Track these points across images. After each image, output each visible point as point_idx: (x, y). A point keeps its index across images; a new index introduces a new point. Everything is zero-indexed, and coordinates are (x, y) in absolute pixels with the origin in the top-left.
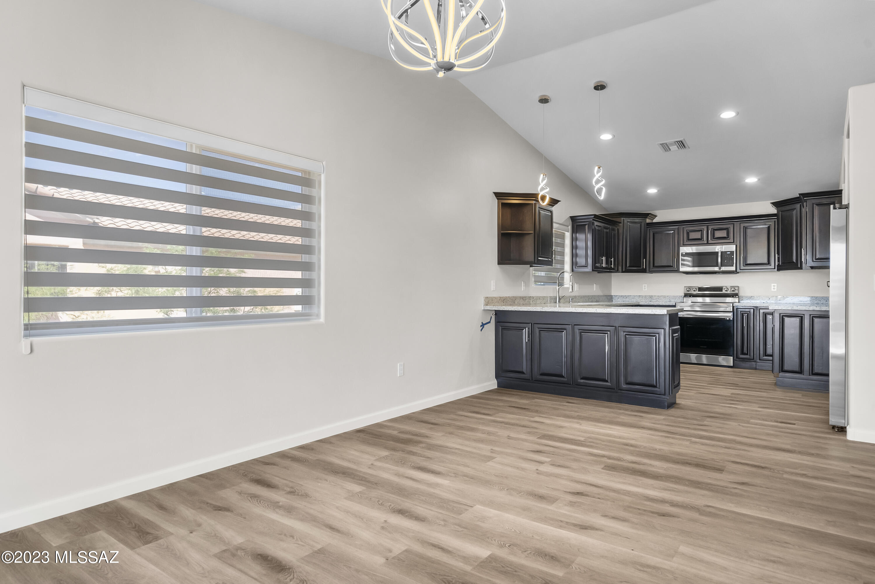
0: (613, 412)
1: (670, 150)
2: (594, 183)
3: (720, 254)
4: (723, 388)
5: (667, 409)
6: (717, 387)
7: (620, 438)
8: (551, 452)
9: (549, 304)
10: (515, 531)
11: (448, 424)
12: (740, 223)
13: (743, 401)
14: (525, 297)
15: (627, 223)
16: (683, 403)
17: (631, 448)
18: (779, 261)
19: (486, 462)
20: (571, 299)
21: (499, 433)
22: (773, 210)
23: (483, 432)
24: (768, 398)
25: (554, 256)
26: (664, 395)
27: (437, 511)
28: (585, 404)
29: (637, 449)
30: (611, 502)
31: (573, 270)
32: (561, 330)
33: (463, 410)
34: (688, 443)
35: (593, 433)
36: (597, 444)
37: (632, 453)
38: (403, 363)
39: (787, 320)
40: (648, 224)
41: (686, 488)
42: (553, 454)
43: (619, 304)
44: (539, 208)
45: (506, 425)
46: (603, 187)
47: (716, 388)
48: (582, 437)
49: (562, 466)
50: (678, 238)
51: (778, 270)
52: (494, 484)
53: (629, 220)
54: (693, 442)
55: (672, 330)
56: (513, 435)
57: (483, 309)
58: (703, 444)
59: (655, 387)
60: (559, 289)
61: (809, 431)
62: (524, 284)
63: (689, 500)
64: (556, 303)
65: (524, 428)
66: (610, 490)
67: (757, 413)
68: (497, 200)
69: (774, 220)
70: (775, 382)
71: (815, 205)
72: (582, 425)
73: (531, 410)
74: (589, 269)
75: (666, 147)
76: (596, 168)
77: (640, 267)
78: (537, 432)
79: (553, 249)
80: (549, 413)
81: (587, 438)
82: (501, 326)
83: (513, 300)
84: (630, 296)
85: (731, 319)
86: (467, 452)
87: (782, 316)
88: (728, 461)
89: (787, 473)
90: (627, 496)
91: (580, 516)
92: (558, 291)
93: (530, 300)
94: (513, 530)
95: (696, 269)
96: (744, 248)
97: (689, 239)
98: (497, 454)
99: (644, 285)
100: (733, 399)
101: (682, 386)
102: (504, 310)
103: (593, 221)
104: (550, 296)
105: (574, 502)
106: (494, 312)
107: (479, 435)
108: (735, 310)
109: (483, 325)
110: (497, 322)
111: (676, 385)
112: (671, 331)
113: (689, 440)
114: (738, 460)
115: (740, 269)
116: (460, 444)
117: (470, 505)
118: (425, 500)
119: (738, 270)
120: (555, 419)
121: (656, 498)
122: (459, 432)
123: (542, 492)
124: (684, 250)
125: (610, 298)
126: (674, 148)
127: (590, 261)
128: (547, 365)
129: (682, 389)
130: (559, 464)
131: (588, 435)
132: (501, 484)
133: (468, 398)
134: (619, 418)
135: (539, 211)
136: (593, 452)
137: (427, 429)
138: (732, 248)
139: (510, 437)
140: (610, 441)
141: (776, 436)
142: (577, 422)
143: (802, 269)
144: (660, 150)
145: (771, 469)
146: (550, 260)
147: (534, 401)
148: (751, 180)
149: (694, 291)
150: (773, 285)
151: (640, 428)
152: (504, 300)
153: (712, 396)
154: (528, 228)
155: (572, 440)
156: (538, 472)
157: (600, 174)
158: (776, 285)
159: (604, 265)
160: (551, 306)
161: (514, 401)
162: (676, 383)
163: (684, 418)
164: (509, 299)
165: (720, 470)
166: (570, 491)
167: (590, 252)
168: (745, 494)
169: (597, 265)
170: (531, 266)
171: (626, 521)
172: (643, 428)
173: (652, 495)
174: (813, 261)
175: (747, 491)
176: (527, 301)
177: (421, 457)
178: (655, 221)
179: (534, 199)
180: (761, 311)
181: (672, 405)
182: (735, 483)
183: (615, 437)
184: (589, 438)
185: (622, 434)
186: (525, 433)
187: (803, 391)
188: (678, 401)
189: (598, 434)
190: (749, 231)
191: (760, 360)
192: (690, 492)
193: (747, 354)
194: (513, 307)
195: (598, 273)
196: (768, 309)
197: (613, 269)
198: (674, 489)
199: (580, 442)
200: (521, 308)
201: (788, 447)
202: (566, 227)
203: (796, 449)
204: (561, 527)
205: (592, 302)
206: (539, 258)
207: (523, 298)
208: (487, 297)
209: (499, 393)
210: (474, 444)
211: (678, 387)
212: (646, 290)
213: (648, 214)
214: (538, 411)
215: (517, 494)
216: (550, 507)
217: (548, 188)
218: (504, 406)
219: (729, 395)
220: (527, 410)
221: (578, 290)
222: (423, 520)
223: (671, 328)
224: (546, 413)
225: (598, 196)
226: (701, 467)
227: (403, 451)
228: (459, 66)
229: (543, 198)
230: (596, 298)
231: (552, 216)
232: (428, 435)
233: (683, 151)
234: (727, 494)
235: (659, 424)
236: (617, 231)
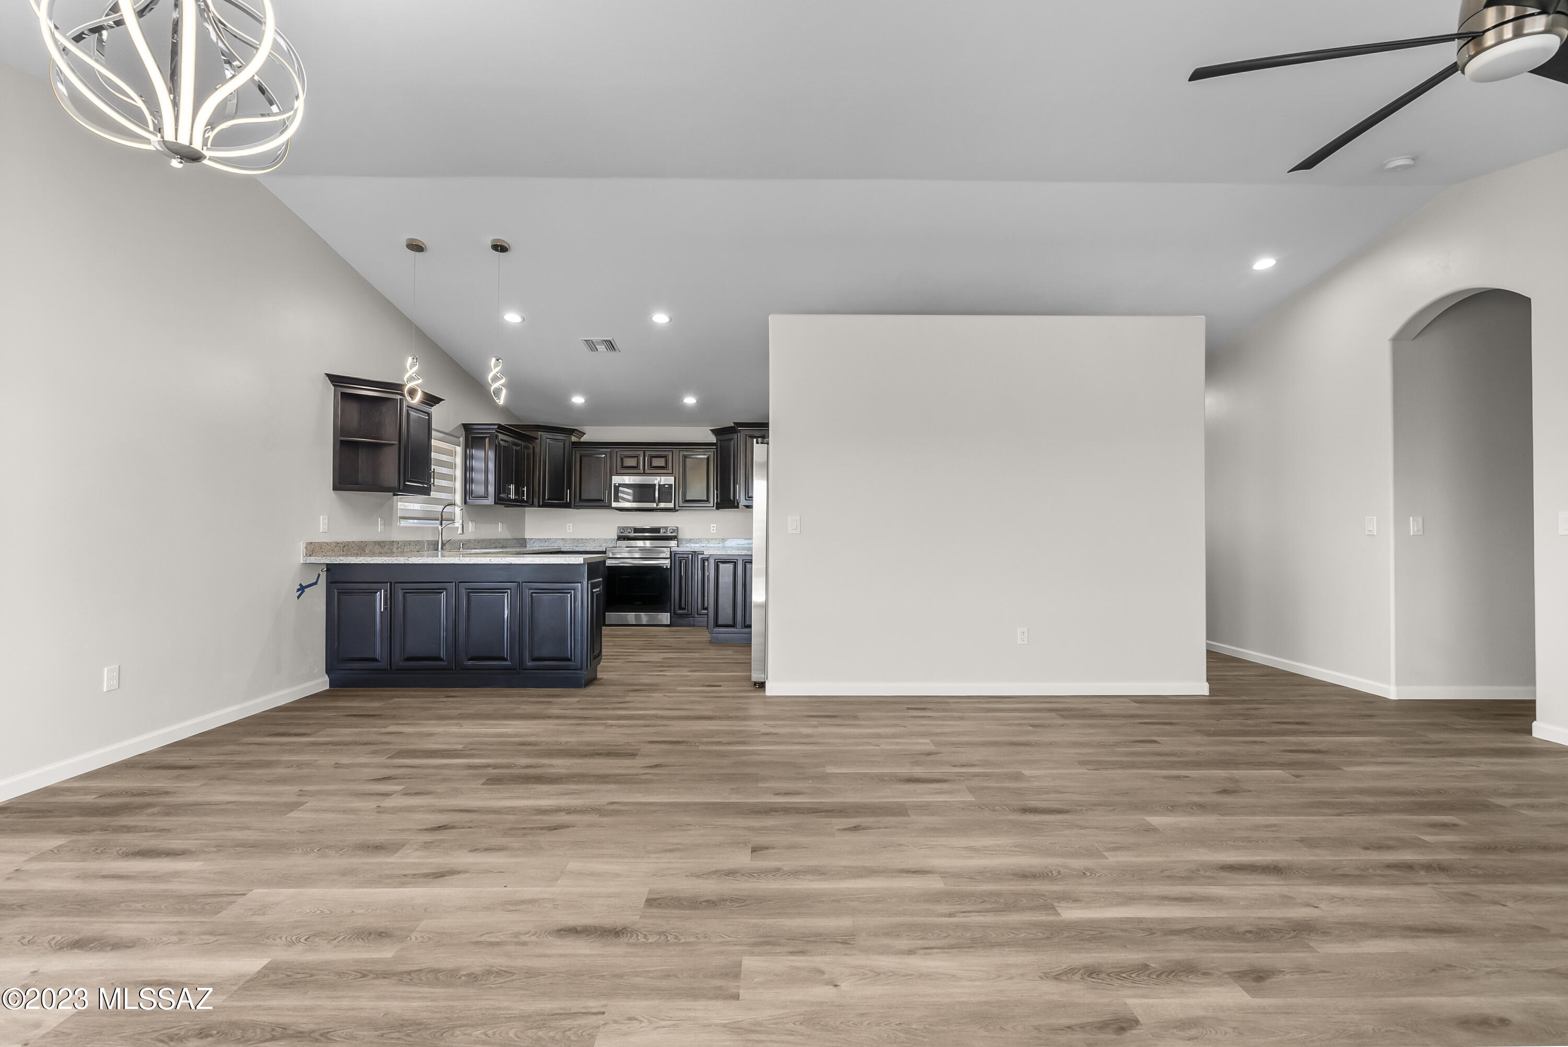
0: (511, 702)
1: (597, 350)
2: (490, 381)
3: (657, 487)
4: (655, 652)
5: (585, 687)
6: (647, 652)
7: (515, 736)
8: (406, 775)
9: (426, 552)
10: (322, 912)
11: (218, 764)
12: (680, 451)
13: (674, 666)
14: (384, 542)
15: (546, 441)
16: (605, 677)
17: (529, 748)
18: (717, 498)
19: (287, 814)
20: (461, 544)
21: (320, 762)
22: (713, 439)
23: (289, 765)
24: (700, 659)
25: (432, 479)
26: (581, 669)
27: (166, 920)
28: (473, 696)
29: (538, 748)
30: (487, 828)
31: (465, 503)
32: (438, 591)
33: (255, 734)
34: (601, 728)
35: (477, 735)
36: (481, 750)
37: (528, 755)
38: (117, 666)
39: (721, 565)
40: (574, 443)
41: (589, 787)
42: (409, 778)
43: (532, 550)
44: (408, 406)
45: (334, 747)
46: (503, 388)
47: (646, 654)
48: (460, 744)
49: (422, 793)
50: (611, 464)
51: (718, 508)
52: (294, 847)
53: (548, 436)
54: (610, 726)
55: (591, 583)
56: (345, 760)
57: (302, 562)
58: (620, 726)
59: (570, 660)
60: (442, 529)
61: (733, 691)
62: (383, 522)
63: (591, 800)
64: (437, 550)
65: (366, 746)
66: (488, 811)
67: (686, 678)
68: (333, 387)
69: (713, 450)
70: (710, 639)
71: (747, 437)
72: (464, 727)
73: (384, 717)
74: (490, 501)
75: (591, 345)
76: (494, 360)
77: (563, 500)
78: (388, 749)
79: (431, 470)
80: (413, 716)
81: (468, 744)
82: (337, 589)
83: (361, 547)
84: (551, 539)
85: (669, 567)
86: (250, 803)
87: (717, 562)
88: (645, 742)
89: (703, 743)
90: (511, 814)
91: (437, 860)
92: (440, 532)
93: (393, 545)
94: (319, 912)
95: (635, 505)
96: (683, 482)
97: (623, 467)
98: (311, 796)
99: (568, 524)
100: (664, 665)
101: (604, 656)
102: (341, 562)
103: (496, 433)
104: (427, 541)
105: (431, 842)
106: (325, 566)
107: (281, 771)
108: (673, 556)
109: (302, 589)
110: (330, 583)
111: (595, 654)
112: (589, 585)
113: (604, 724)
114: (656, 739)
115: (679, 507)
116: (238, 794)
117: (241, 893)
118: (141, 907)
119: (677, 508)
120: (418, 724)
121: (549, 808)
122: (241, 773)
123: (381, 839)
124: (616, 480)
125: (522, 542)
126: (601, 348)
127: (491, 489)
128: (415, 645)
129: (604, 659)
130: (416, 791)
131: (470, 740)
132: (308, 843)
133: (267, 713)
134: (518, 708)
135: (408, 411)
136: (472, 763)
137: (169, 779)
138: (670, 480)
139: (340, 764)
140: (500, 743)
141: (699, 703)
142: (457, 724)
143: (738, 508)
144: (585, 348)
145: (687, 742)
146: (426, 486)
147: (391, 701)
148: (690, 401)
149: (629, 532)
150: (712, 525)
151: (545, 718)
152: (345, 547)
153: (641, 664)
154: (389, 434)
155: (445, 750)
156: (380, 810)
157: (498, 369)
158: (715, 525)
159: (512, 496)
160: (428, 557)
161: (356, 707)
162: (596, 652)
163: (602, 696)
164: (353, 545)
165: (633, 755)
166: (427, 827)
167: (491, 478)
168: (655, 778)
169: (502, 495)
170: (394, 495)
171: (503, 849)
172: (550, 717)
173: (545, 806)
174: (746, 500)
175: (658, 774)
176: (387, 547)
177: (146, 831)
178: (583, 439)
179: (400, 392)
180: (700, 557)
181: (592, 681)
182: (647, 767)
183: (509, 736)
184: (470, 743)
185: (518, 730)
186: (367, 754)
187: (735, 646)
188: (599, 675)
189: (486, 735)
190: (688, 460)
191: (698, 614)
192: (594, 791)
193: (685, 609)
194: (358, 558)
195: (505, 507)
196: (703, 554)
197: (527, 502)
198: (575, 791)
199: (455, 752)
200: (371, 560)
201: (710, 713)
202: (455, 439)
203: (717, 714)
204: (403, 885)
205: (495, 548)
206: (406, 483)
207: (381, 544)
208: (311, 543)
209: (331, 696)
210: (267, 788)
211: (599, 658)
212: (571, 531)
213: (574, 430)
214: (395, 716)
215: (336, 852)
216: (389, 860)
217: (420, 379)
218: (336, 716)
219: (661, 660)
220: (377, 717)
221: (472, 531)
222: (130, 945)
223: (589, 582)
224: (410, 717)
225: (495, 399)
226: (612, 756)
227: (104, 829)
228: (211, 159)
229: (412, 392)
230: (502, 543)
231: (429, 422)
232: (169, 790)
233: (612, 354)
234: (637, 783)
235: (570, 709)
236: (532, 450)
